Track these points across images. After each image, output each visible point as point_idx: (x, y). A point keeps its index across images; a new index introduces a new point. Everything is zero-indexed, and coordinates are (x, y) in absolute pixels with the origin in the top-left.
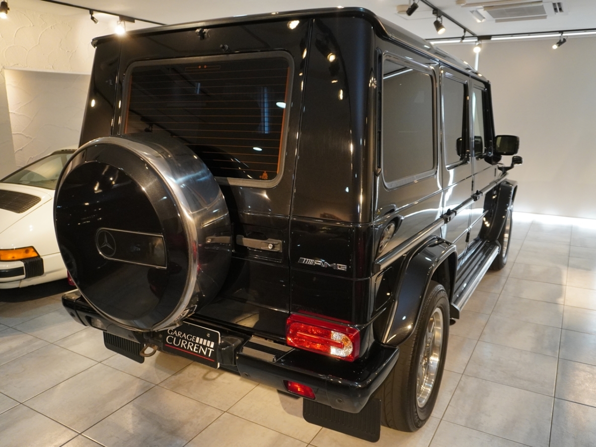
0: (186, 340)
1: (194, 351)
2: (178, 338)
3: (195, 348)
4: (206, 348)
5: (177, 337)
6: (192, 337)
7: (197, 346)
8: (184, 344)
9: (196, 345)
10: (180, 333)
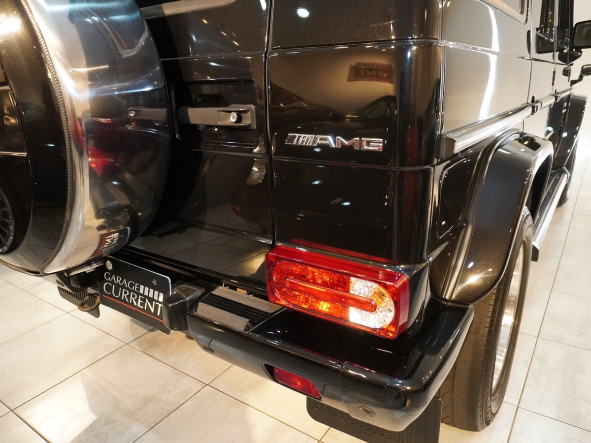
0: (127, 289)
1: (139, 305)
2: (117, 286)
3: (140, 301)
4: (154, 302)
5: (115, 284)
6: (134, 285)
7: (142, 299)
8: (125, 295)
9: (140, 297)
10: (119, 279)
